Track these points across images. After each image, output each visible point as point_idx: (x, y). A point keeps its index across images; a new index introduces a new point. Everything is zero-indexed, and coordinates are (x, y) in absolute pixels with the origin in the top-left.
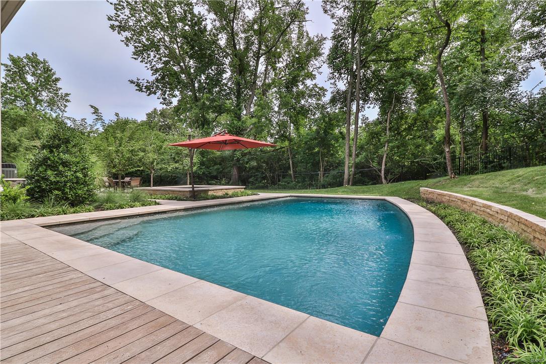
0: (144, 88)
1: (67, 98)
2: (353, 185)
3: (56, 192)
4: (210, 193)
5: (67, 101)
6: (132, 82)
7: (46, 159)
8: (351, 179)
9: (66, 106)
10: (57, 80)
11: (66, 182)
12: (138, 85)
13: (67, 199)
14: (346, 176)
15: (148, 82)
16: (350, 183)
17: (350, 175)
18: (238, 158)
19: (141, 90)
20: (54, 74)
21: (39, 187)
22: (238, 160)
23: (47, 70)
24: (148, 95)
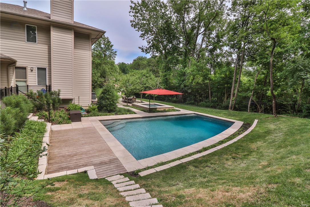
0: (145, 50)
1: (116, 53)
2: (233, 110)
3: (105, 108)
4: (157, 109)
5: (116, 55)
6: (140, 48)
7: (102, 97)
8: (233, 107)
9: (115, 57)
10: (112, 46)
11: (108, 105)
12: (142, 49)
13: (107, 110)
14: (230, 105)
15: (146, 47)
16: (232, 109)
17: (232, 105)
18: (182, 88)
19: (143, 51)
20: (111, 43)
21: (101, 106)
22: (182, 89)
23: (109, 42)
24: (146, 54)
